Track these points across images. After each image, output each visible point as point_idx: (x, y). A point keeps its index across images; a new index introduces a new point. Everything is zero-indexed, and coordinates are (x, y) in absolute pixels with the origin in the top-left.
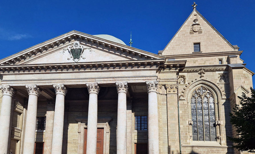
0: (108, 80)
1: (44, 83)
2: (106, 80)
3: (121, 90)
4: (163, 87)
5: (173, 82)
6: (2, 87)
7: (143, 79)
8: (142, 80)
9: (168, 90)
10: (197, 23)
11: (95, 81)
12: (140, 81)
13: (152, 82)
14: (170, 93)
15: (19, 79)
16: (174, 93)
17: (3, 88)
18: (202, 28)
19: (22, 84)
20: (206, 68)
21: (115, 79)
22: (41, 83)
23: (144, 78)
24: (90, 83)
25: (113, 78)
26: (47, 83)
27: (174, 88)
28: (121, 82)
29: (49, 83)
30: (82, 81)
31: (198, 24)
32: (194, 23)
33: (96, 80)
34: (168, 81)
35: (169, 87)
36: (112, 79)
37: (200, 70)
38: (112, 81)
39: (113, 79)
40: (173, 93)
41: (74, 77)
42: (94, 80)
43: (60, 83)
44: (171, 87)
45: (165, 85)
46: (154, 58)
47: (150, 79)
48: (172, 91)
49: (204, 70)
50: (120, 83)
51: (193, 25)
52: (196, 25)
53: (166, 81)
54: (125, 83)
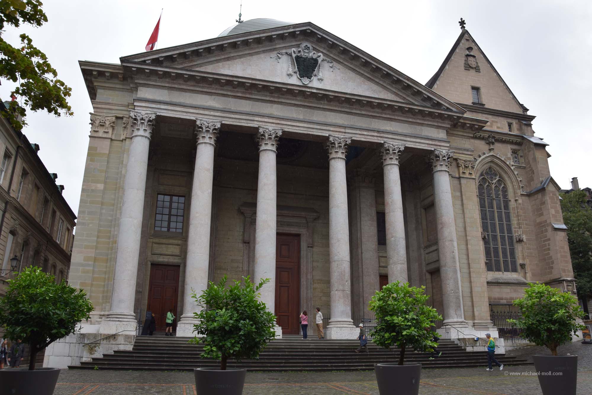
0: (368, 135)
1: (238, 121)
2: (365, 133)
3: (393, 160)
4: (454, 163)
5: (467, 156)
6: (136, 114)
7: (427, 142)
8: (427, 145)
9: (461, 170)
10: (472, 53)
11: (345, 133)
12: (424, 145)
13: (444, 151)
14: (464, 176)
15: (178, 101)
16: (471, 177)
17: (138, 118)
18: (479, 65)
19: (185, 114)
20: (497, 137)
21: (382, 135)
22: (230, 120)
23: (430, 142)
24: (336, 134)
25: (378, 132)
26: (245, 121)
27: (470, 168)
28: (394, 144)
29: (248, 122)
30: (319, 127)
31: (474, 57)
32: (468, 53)
33: (347, 131)
34: (461, 152)
35: (462, 164)
36: (376, 134)
37: (489, 137)
38: (375, 138)
39: (378, 135)
40: (469, 177)
41: (301, 117)
42: (343, 130)
43: (273, 125)
44: (466, 165)
45: (456, 160)
46: (448, 108)
47: (440, 146)
48: (467, 172)
49: (494, 137)
50: (391, 146)
51: (467, 56)
52: (472, 57)
53: (458, 151)
54: (400, 146)
